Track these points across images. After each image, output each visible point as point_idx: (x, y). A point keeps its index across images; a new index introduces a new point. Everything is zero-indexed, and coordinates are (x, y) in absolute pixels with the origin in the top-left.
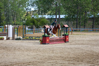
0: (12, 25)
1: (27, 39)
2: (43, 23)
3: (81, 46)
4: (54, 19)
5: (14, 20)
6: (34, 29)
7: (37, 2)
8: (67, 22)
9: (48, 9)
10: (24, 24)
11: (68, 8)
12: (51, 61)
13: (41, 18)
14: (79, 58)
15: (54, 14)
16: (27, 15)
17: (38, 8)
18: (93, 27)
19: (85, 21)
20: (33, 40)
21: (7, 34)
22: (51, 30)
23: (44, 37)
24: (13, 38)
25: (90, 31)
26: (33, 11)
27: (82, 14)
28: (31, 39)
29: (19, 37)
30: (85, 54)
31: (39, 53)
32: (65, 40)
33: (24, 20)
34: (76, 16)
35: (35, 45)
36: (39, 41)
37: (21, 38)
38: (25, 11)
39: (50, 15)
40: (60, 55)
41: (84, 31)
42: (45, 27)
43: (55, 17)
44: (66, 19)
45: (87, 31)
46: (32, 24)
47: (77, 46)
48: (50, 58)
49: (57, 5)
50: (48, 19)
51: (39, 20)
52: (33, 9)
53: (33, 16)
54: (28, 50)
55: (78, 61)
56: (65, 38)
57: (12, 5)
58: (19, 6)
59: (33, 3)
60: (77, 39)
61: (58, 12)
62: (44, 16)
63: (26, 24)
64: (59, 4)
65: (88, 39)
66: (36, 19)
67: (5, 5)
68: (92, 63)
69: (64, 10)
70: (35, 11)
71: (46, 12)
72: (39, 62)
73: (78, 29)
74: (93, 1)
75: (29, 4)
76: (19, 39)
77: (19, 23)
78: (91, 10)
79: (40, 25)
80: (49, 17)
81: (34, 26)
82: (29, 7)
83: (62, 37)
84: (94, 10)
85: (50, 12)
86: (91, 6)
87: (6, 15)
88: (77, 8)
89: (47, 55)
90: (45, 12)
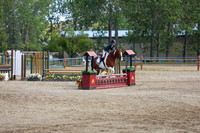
0: (22, 50)
1: (51, 79)
2: (82, 46)
3: (160, 92)
4: (106, 38)
5: (24, 40)
6: (65, 59)
7: (71, 3)
8: (131, 45)
9: (94, 18)
10: (45, 49)
11: (133, 17)
12: (100, 123)
13: (79, 37)
14: (155, 118)
15: (105, 29)
16: (50, 31)
17: (73, 16)
18: (184, 55)
19: (168, 43)
20: (62, 80)
21: (10, 69)
22: (102, 60)
23: (86, 74)
24: (23, 77)
25: (178, 63)
26: (64, 23)
27: (163, 28)
28: (58, 80)
29: (34, 75)
30: (167, 109)
31: (74, 107)
32: (128, 81)
33: (45, 40)
34: (150, 32)
35: (68, 90)
36: (74, 83)
37: (39, 76)
38: (46, 23)
39: (98, 30)
40: (117, 111)
41: (166, 63)
42: (87, 55)
43: (107, 35)
44: (130, 39)
45: (173, 63)
46: (61, 48)
47: (151, 92)
48: (98, 117)
49: (111, 10)
50: (94, 38)
51: (74, 40)
52: (63, 19)
53: (63, 33)
54: (54, 100)
55: (154, 123)
56: (128, 77)
57: (20, 11)
58: (35, 13)
59: (64, 7)
60: (153, 78)
61: (114, 24)
62: (85, 32)
63: (50, 49)
64: (116, 8)
65: (174, 79)
66: (69, 39)
67: (7, 10)
68: (183, 128)
69: (125, 20)
70: (67, 22)
71: (90, 25)
72: (76, 126)
73: (154, 59)
74: (185, 2)
75: (54, 7)
76: (35, 79)
77: (34, 46)
78: (179, 20)
79: (77, 51)
80: (96, 34)
81: (65, 53)
82: (56, 15)
83: (122, 74)
84: (186, 21)
85: (97, 25)
86: (179, 12)
87: (9, 31)
88: (153, 16)
89: (91, 111)
90: (87, 24)
